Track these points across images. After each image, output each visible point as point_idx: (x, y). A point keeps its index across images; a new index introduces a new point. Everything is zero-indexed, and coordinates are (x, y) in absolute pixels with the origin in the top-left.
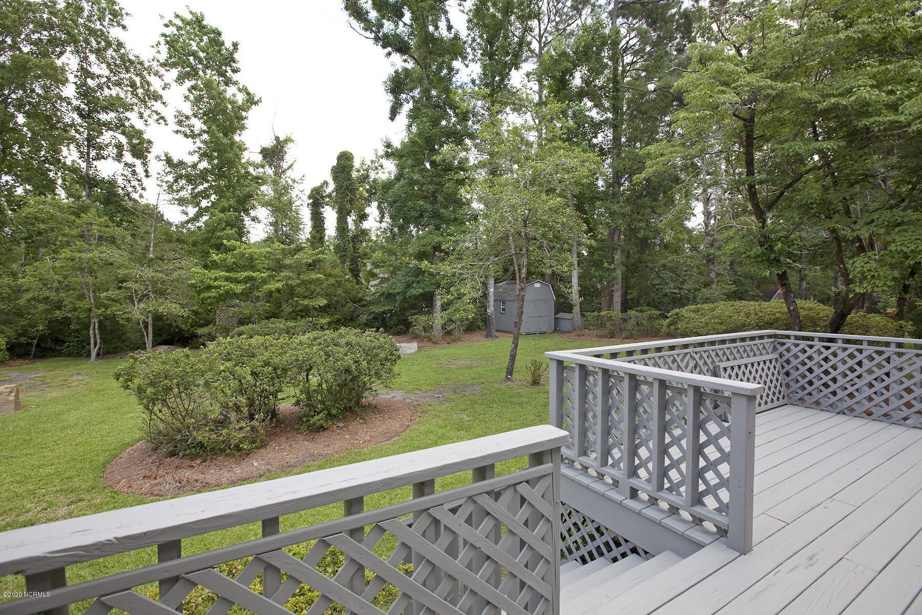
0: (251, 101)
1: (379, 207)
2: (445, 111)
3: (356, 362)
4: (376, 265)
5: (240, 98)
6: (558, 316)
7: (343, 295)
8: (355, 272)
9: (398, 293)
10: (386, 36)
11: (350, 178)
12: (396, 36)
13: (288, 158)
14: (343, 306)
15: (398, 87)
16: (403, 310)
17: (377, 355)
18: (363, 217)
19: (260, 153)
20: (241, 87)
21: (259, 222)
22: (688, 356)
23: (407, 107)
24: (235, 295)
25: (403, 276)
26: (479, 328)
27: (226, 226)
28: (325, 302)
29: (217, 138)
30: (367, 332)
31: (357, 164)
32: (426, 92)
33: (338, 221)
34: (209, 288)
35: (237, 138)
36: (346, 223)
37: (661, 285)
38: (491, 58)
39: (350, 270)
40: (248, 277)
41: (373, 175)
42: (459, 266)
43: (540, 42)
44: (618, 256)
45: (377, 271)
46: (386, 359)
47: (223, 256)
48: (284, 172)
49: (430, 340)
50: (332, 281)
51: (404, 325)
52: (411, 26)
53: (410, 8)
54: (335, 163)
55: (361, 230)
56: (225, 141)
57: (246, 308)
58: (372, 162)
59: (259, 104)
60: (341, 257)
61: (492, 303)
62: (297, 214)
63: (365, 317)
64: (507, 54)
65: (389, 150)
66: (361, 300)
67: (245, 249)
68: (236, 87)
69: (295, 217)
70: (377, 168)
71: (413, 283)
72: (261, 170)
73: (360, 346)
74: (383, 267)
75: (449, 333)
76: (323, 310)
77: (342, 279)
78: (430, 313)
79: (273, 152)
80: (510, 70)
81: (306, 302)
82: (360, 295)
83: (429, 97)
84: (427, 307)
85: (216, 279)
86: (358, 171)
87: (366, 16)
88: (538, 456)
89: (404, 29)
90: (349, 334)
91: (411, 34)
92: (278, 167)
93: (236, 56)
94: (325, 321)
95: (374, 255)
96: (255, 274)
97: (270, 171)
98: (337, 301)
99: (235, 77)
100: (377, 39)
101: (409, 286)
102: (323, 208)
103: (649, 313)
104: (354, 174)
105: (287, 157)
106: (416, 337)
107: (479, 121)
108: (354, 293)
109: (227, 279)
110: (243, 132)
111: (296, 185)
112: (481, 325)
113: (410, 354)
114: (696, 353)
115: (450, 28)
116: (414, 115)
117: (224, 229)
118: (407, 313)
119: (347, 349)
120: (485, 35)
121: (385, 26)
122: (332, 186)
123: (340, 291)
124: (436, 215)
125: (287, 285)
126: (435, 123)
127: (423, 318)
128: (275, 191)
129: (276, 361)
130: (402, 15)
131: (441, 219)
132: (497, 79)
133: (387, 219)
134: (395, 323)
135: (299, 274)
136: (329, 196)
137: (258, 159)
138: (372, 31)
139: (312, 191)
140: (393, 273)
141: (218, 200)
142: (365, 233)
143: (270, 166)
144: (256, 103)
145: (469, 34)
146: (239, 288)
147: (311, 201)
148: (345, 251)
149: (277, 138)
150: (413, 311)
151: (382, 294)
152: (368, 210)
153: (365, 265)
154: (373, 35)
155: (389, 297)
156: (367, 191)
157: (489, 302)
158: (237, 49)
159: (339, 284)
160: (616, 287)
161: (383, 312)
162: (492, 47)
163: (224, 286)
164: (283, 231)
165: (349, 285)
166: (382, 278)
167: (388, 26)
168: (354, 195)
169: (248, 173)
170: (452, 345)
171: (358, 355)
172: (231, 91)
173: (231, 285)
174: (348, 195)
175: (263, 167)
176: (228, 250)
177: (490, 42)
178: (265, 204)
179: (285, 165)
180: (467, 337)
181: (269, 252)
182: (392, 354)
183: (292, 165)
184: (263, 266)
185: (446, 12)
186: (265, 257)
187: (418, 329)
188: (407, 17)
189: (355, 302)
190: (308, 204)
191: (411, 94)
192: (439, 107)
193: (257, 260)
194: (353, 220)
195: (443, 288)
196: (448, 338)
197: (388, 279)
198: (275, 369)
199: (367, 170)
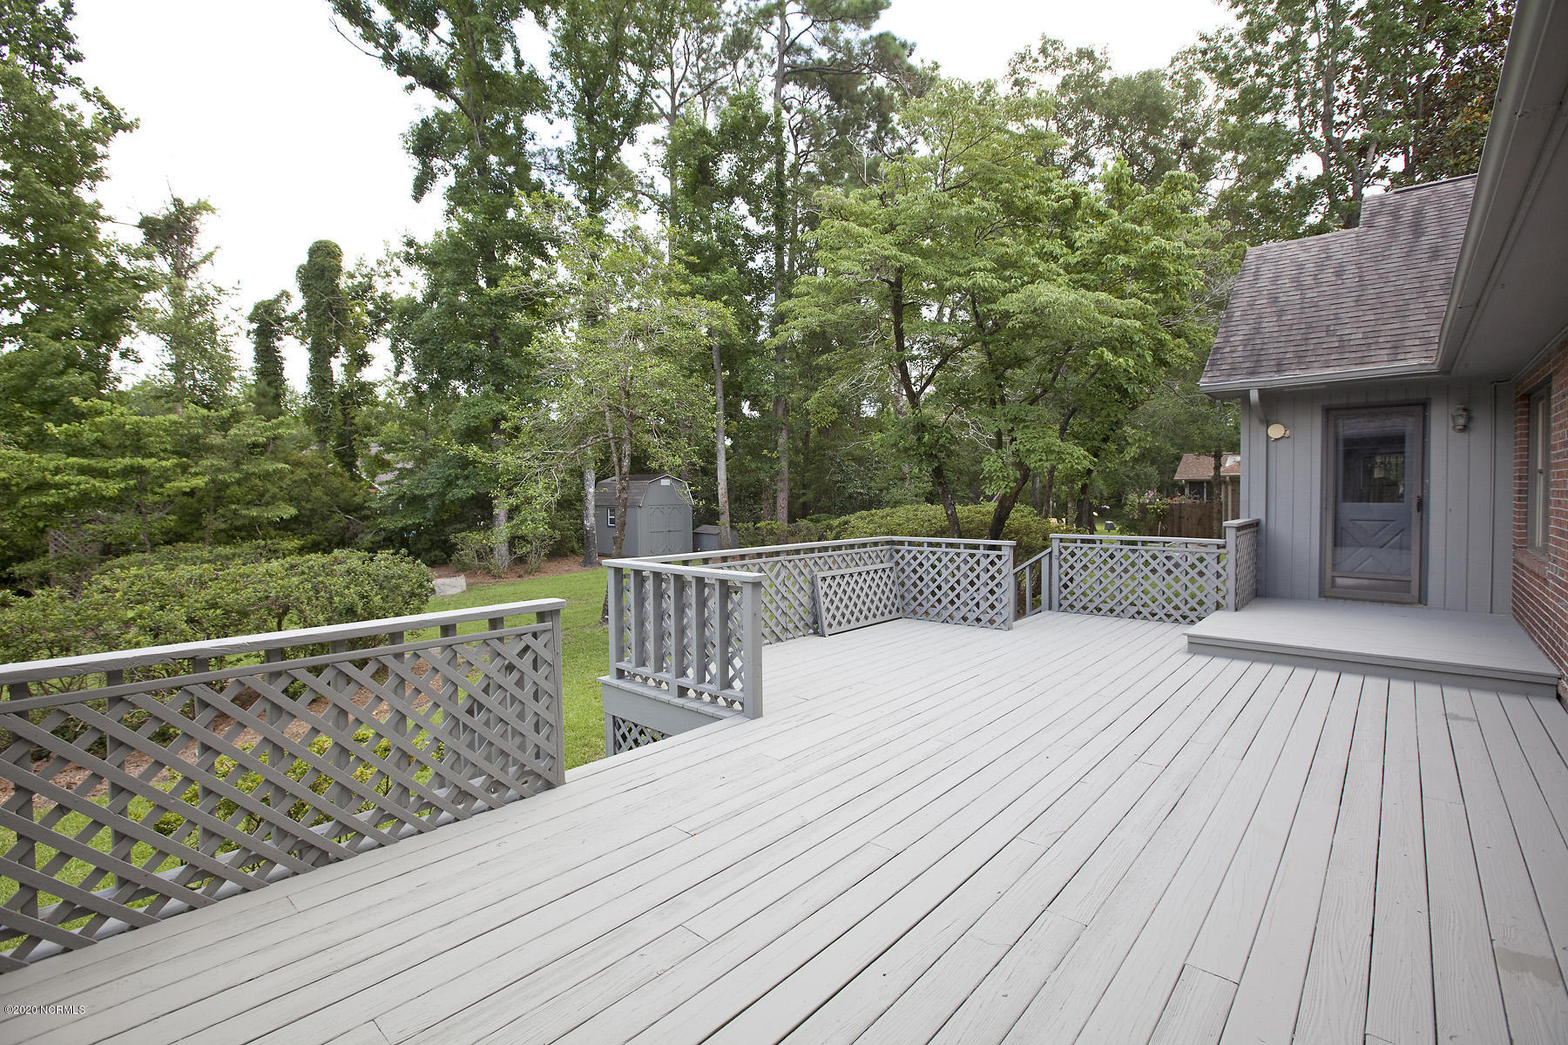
0: (114, 123)
1: (394, 348)
2: (512, 194)
3: (363, 597)
4: (389, 448)
5: (89, 114)
6: (699, 530)
7: (325, 499)
8: (347, 458)
9: (431, 496)
10: (404, 56)
11: (334, 290)
12: (424, 60)
13: (203, 242)
14: (324, 519)
15: (429, 147)
16: (440, 524)
17: (397, 587)
18: (362, 360)
19: (140, 226)
20: (91, 91)
21: (138, 361)
22: (779, 564)
23: (445, 182)
24: (101, 500)
25: (439, 466)
26: (573, 551)
27: (66, 368)
28: (293, 511)
29: (36, 191)
30: (379, 555)
31: (348, 264)
32: (478, 161)
33: (312, 366)
34: (41, 486)
35: (83, 193)
36: (329, 370)
37: (843, 482)
38: (590, 119)
39: (337, 454)
40: (132, 467)
41: (380, 286)
42: (528, 455)
43: (673, 98)
44: (782, 439)
45: (389, 457)
46: (413, 595)
47: (74, 427)
48: (193, 267)
49: (488, 572)
50: (301, 474)
51: (442, 550)
52: (452, 45)
53: (450, 15)
54: (304, 260)
55: (358, 383)
56: (58, 200)
57: (125, 524)
58: (380, 263)
59: (135, 130)
60: (318, 431)
61: (591, 510)
62: (226, 350)
63: (369, 537)
64: (616, 117)
65: (412, 251)
66: (360, 508)
67: (122, 415)
68: (81, 89)
69: (223, 357)
70: (388, 275)
71: (457, 478)
72: (143, 263)
73: (369, 575)
74: (402, 450)
75: (521, 560)
76: (285, 526)
77: (323, 471)
78: (488, 528)
79: (169, 227)
80: (621, 143)
81: (254, 512)
82: (358, 499)
83: (485, 170)
84: (483, 519)
85: (57, 471)
86: (352, 276)
87: (367, 16)
88: (542, 616)
89: (438, 47)
90: (352, 559)
91: (452, 58)
92: (179, 256)
93: (71, 26)
94: (293, 544)
95: (384, 429)
96: (147, 462)
97: (163, 265)
98: (313, 510)
99: (72, 70)
100: (387, 59)
101: (450, 483)
102: (280, 339)
103: (826, 523)
104: (344, 283)
105: (199, 239)
106: (463, 569)
107: (570, 219)
108: (345, 495)
109: (83, 471)
110: (98, 183)
111: (222, 298)
112: (576, 546)
113: (453, 596)
114: (790, 561)
115: (519, 63)
116: (458, 196)
117: (62, 373)
118: (448, 529)
119: (347, 579)
120: (580, 80)
121: (403, 41)
122: (297, 303)
123: (318, 492)
124: (496, 368)
125: (213, 481)
126: (496, 213)
127: (476, 537)
128: (177, 306)
129: (230, 599)
130: (434, 24)
131: (505, 373)
132: (600, 154)
133: (408, 366)
134: (426, 547)
135: (238, 463)
136: (294, 318)
137: (136, 238)
138: (378, 45)
139: (257, 308)
140: (421, 461)
141: (40, 311)
142: (366, 388)
143: (163, 253)
144: (126, 128)
145: (554, 77)
146: (112, 488)
147: (255, 326)
148: (327, 419)
149: (178, 203)
150: (458, 526)
151: (401, 498)
152: (371, 348)
153: (367, 446)
154: (381, 52)
155: (414, 502)
156: (369, 313)
157: (587, 509)
158: (71, 12)
159: (315, 480)
160: (781, 485)
161: (403, 529)
162: (591, 102)
163: (79, 484)
164: (195, 380)
165: (336, 482)
166: (399, 469)
167: (409, 40)
168: (345, 319)
169: (114, 265)
170: (526, 579)
171: (368, 588)
172: (66, 96)
173: (92, 481)
174: (331, 320)
175: (149, 257)
176: (80, 416)
177: (588, 92)
178: (154, 329)
179: (195, 254)
180: (553, 565)
181: (175, 422)
182: (421, 586)
183: (212, 254)
184: (163, 447)
185: (512, 39)
186: (165, 430)
187: (467, 554)
188: (445, 27)
189: (348, 512)
190: (249, 333)
191: (452, 162)
192: (502, 186)
193: (149, 435)
194: (343, 365)
195: (502, 487)
196: (520, 569)
197: (411, 471)
198: (227, 613)
199: (369, 276)
